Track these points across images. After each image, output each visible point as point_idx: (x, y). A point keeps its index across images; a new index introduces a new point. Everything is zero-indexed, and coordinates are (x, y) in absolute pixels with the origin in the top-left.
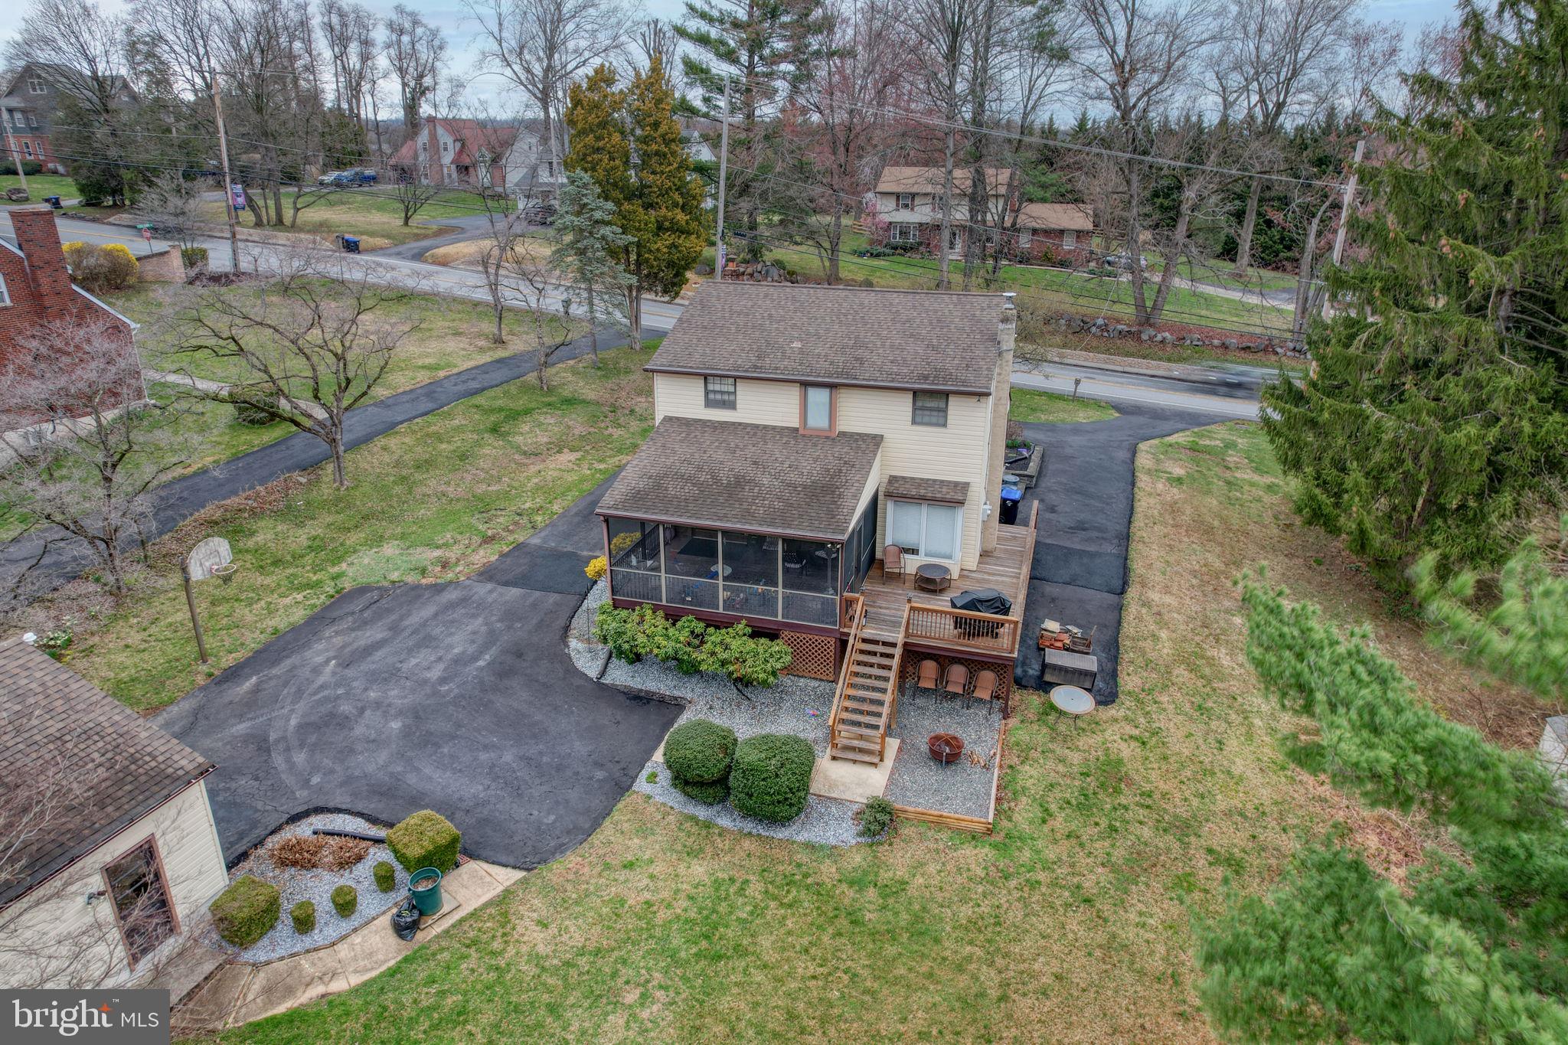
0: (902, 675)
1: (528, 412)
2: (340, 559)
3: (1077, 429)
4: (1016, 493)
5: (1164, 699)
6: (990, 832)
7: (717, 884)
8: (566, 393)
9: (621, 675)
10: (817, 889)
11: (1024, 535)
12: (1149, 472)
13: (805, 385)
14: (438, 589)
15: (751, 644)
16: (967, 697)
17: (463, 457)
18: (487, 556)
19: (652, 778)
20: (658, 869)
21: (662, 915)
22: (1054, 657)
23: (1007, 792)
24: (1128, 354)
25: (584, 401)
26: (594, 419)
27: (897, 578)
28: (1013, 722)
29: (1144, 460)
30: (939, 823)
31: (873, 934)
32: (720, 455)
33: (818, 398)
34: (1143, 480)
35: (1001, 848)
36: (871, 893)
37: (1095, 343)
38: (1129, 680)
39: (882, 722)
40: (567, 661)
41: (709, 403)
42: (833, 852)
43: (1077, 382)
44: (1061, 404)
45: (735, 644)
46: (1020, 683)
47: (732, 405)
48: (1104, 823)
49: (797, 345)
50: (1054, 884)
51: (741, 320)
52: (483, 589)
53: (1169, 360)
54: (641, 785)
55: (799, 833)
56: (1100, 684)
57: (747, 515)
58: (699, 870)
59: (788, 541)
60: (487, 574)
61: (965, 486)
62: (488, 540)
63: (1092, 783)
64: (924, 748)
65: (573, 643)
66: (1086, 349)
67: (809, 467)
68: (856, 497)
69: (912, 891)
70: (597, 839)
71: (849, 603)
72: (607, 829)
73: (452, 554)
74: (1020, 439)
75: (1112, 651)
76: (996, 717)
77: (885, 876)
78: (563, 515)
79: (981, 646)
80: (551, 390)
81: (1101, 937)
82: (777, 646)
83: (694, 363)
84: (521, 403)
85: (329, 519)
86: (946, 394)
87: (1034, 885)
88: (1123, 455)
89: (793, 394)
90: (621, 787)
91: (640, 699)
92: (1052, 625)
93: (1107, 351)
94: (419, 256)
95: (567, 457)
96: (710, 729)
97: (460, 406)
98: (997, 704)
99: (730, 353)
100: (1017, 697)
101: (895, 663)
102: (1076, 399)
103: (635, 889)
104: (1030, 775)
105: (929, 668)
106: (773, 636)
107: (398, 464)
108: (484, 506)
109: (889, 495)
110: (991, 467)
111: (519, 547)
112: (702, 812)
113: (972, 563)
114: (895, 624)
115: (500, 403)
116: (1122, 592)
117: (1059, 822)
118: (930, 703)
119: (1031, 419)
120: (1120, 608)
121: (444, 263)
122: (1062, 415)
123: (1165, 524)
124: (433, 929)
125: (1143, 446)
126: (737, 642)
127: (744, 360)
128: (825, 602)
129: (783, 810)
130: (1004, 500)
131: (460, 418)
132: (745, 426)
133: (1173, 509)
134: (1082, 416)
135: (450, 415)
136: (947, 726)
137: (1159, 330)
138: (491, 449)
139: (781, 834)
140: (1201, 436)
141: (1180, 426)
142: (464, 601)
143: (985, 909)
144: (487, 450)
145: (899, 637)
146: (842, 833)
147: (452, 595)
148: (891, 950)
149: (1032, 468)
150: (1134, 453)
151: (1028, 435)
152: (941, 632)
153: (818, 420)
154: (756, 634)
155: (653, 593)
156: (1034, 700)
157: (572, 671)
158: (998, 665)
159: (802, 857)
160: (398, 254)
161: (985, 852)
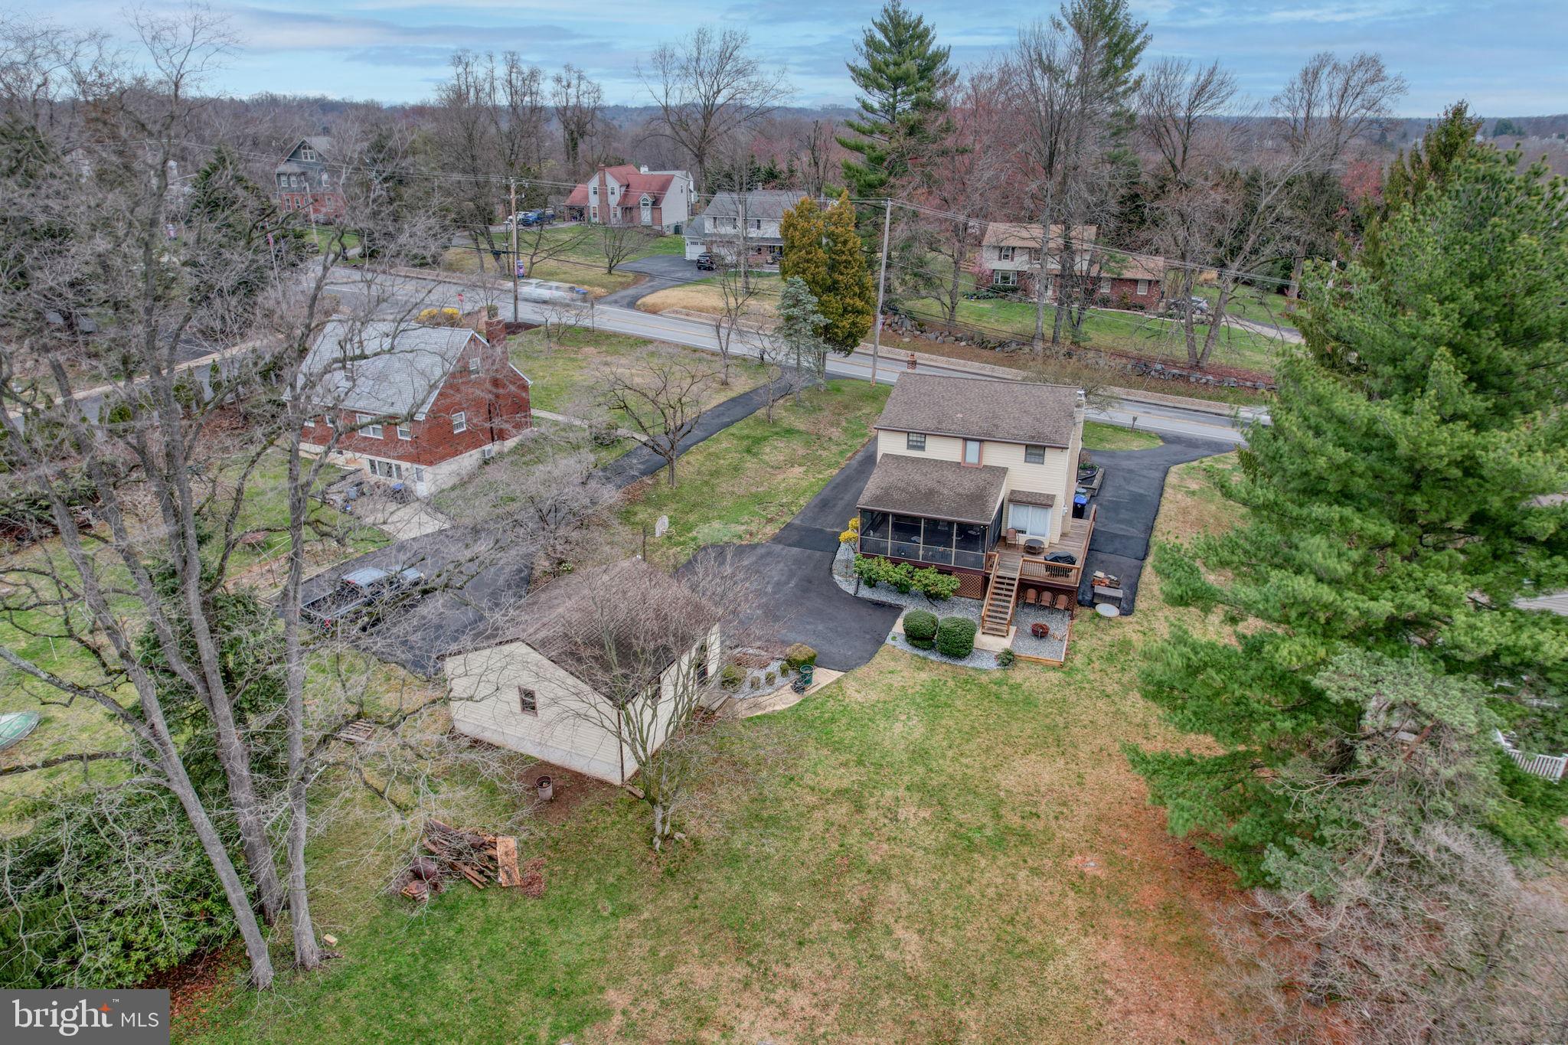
0: (1018, 598)
1: (765, 439)
2: (690, 530)
3: (1130, 456)
4: (1083, 500)
5: (1160, 614)
6: (1062, 666)
7: (933, 681)
8: (785, 424)
9: (865, 593)
10: (980, 686)
11: (1086, 524)
12: (1174, 487)
13: (966, 440)
14: (753, 547)
15: (940, 577)
16: (1052, 608)
17: (736, 469)
18: (771, 530)
19: (894, 638)
20: (905, 674)
21: (910, 691)
22: (1099, 589)
23: (1071, 651)
24: (1178, 394)
25: (798, 431)
26: (808, 444)
27: (1014, 546)
28: (1075, 622)
29: (1172, 479)
30: (1037, 662)
31: (1007, 703)
32: (918, 477)
33: (973, 447)
34: (1169, 492)
35: (1068, 674)
36: (1005, 688)
37: (1153, 384)
38: (1141, 604)
39: (1008, 617)
40: (835, 585)
41: (910, 447)
42: (985, 672)
43: (1135, 419)
44: (1122, 435)
45: (932, 576)
46: (1081, 604)
47: (922, 448)
48: (1119, 667)
49: (960, 416)
50: (1093, 689)
51: (926, 399)
52: (778, 548)
53: (1210, 398)
54: (889, 640)
55: (968, 663)
56: (1124, 604)
57: (938, 510)
58: (923, 676)
59: (960, 524)
60: (777, 539)
61: (1054, 497)
62: (770, 521)
63: (1115, 650)
64: (1029, 630)
65: (836, 577)
66: (1146, 389)
67: (968, 484)
68: (995, 502)
69: (1024, 687)
70: (874, 661)
71: (990, 557)
72: (877, 658)
73: (754, 527)
74: (1089, 464)
75: (1134, 589)
76: (1067, 620)
77: (1011, 682)
78: (807, 507)
79: (1060, 581)
80: (775, 423)
81: (1113, 709)
82: (953, 578)
83: (903, 424)
84: (759, 432)
85: (674, 506)
86: (1044, 448)
87: (1084, 688)
88: (1158, 475)
89: (959, 443)
90: (880, 642)
91: (879, 605)
92: (1100, 574)
93: (1163, 391)
94: (632, 304)
95: (798, 470)
96: (925, 614)
97: (722, 434)
98: (1067, 613)
99: (923, 419)
100: (1078, 610)
101: (1015, 588)
102: (1134, 431)
103: (896, 681)
104: (1083, 645)
105: (1031, 594)
106: (950, 574)
107: (699, 473)
108: (760, 500)
109: (1010, 501)
110: (1068, 486)
111: (789, 525)
112: (921, 653)
113: (1056, 539)
114: (1015, 570)
115: (746, 432)
116: (1144, 559)
117: (1097, 665)
118: (1032, 612)
119: (1099, 447)
120: (1141, 568)
121: (654, 311)
122: (1121, 445)
123: (1177, 520)
124: (811, 691)
125: (1174, 469)
126: (931, 575)
127: (931, 424)
128: (977, 557)
129: (963, 651)
130: (1075, 504)
131: (725, 443)
132: (930, 460)
133: (1185, 511)
134: (1136, 445)
135: (718, 441)
136: (1041, 621)
137: (1206, 373)
138: (750, 463)
139: (961, 663)
140: (1217, 461)
141: (1206, 453)
142: (769, 554)
143: (1058, 696)
144: (748, 465)
145: (1017, 576)
146: (991, 664)
147: (761, 551)
148: (1015, 709)
149: (1096, 483)
150: (1166, 473)
151: (1095, 460)
152: (1038, 571)
153: (972, 458)
154: (941, 572)
155: (884, 551)
156: (1088, 612)
157: (840, 591)
158: (1068, 591)
159: (971, 673)
160: (616, 302)
161: (1060, 675)
